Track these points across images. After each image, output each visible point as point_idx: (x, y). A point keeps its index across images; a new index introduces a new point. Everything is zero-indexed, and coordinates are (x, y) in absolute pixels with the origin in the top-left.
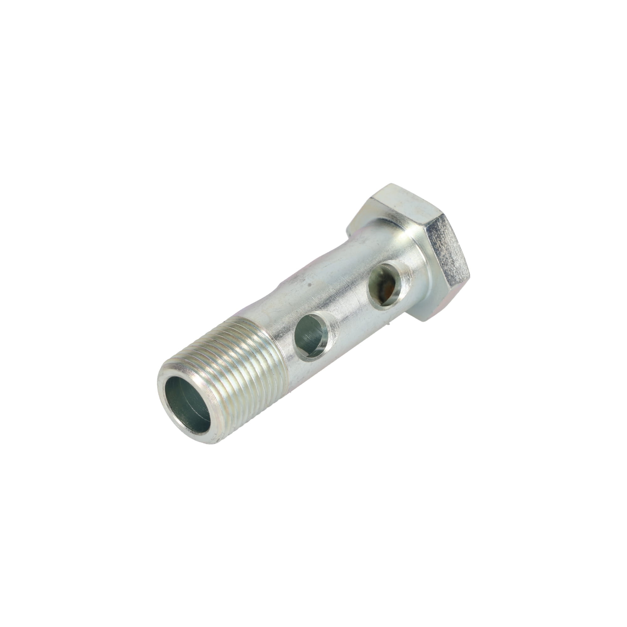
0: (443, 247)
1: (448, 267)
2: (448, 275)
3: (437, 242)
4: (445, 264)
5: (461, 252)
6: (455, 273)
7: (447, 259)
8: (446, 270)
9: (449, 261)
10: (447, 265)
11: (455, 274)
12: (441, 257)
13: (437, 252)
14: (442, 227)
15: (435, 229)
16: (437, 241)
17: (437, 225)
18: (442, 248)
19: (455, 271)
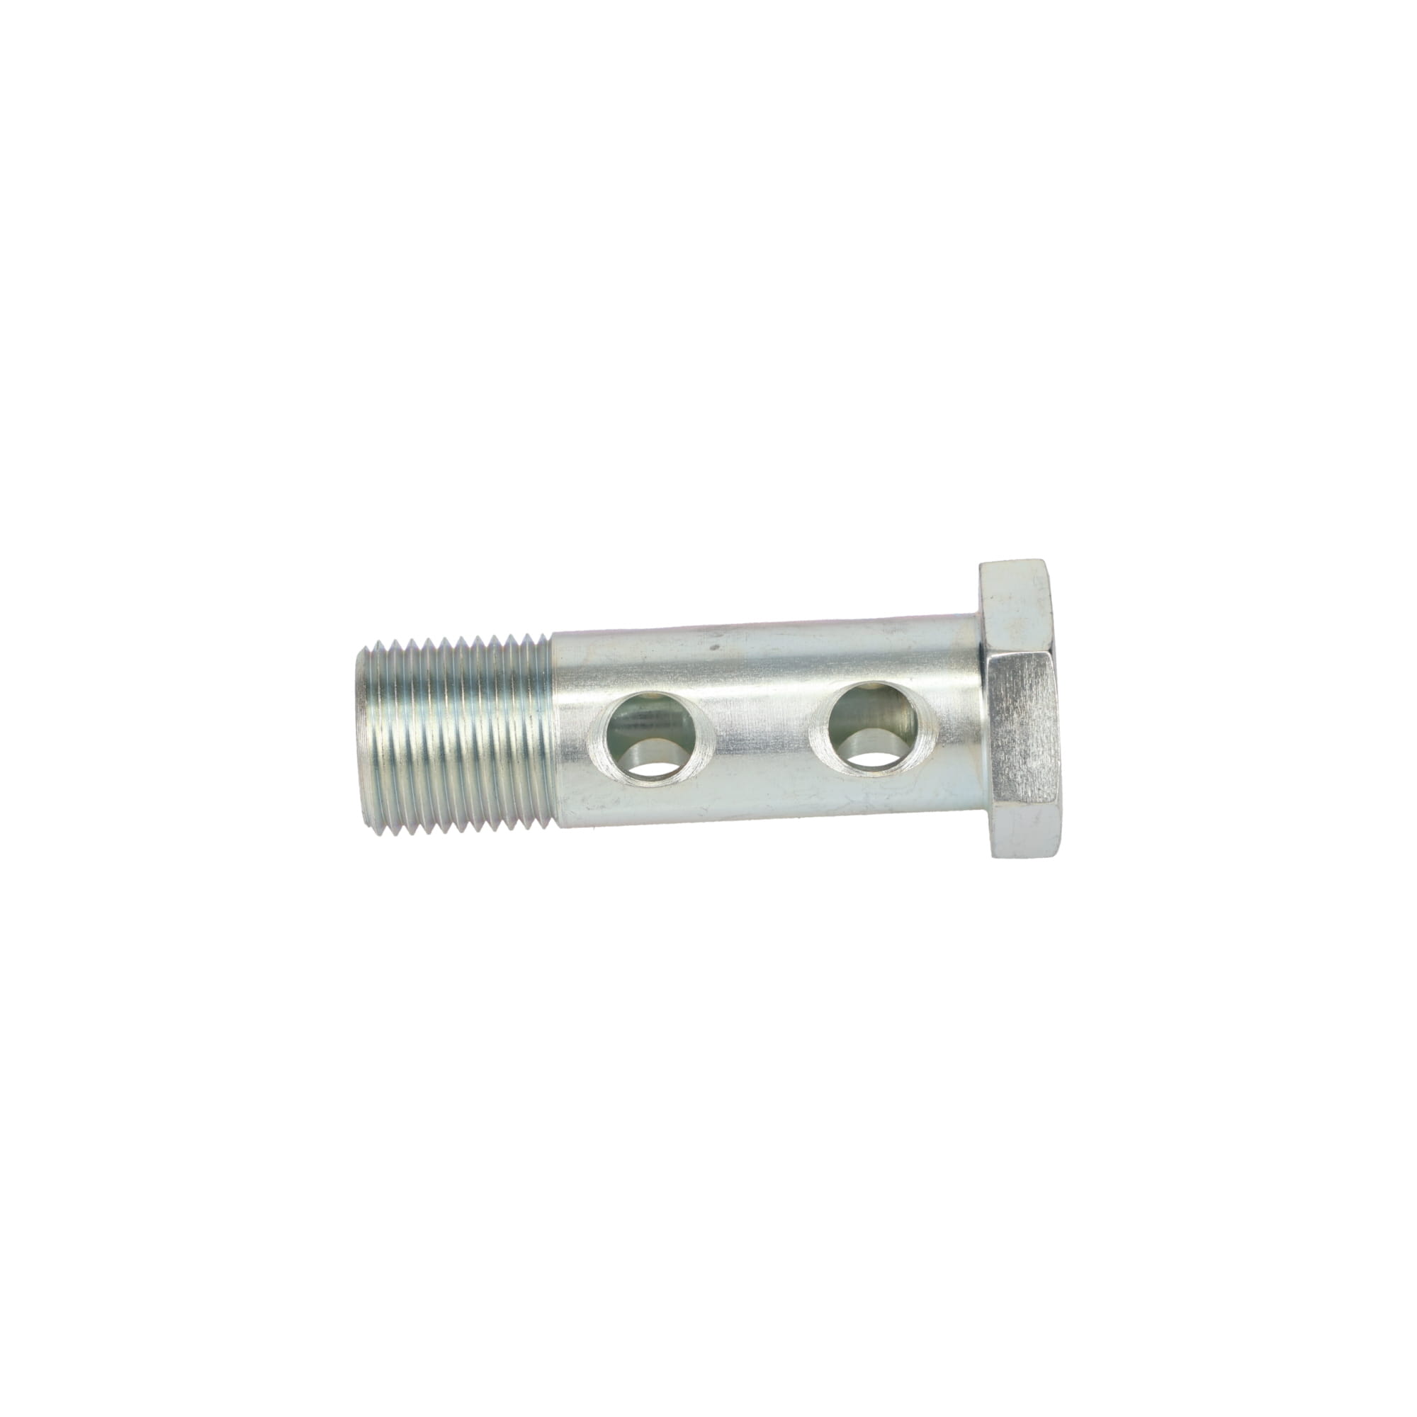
0: (1015, 715)
1: (1009, 759)
2: (1002, 774)
3: (1005, 699)
4: (1005, 749)
5: (1056, 744)
6: (1021, 777)
7: (1014, 741)
8: (1000, 762)
9: (1018, 749)
10: (1008, 753)
11: (1019, 779)
12: (1001, 731)
13: (995, 717)
14: (1033, 675)
15: (1014, 671)
16: (1007, 697)
17: (1022, 666)
18: (1013, 715)
19: (1022, 773)
